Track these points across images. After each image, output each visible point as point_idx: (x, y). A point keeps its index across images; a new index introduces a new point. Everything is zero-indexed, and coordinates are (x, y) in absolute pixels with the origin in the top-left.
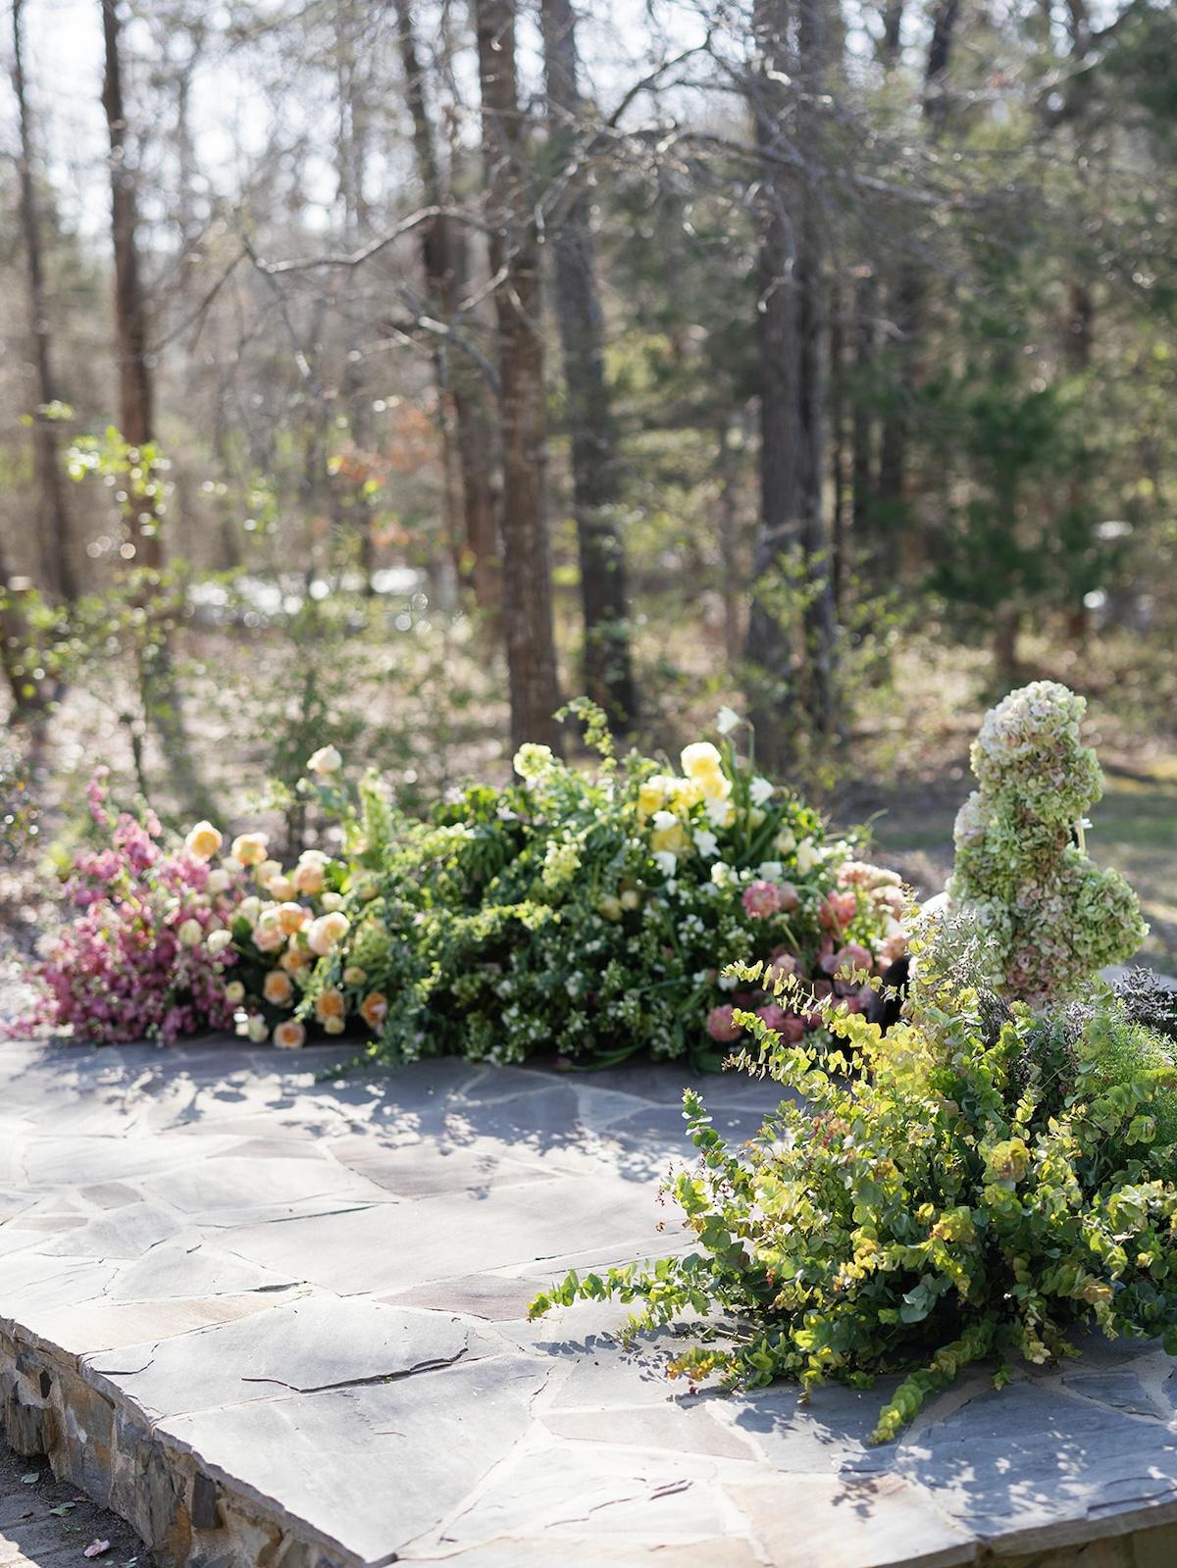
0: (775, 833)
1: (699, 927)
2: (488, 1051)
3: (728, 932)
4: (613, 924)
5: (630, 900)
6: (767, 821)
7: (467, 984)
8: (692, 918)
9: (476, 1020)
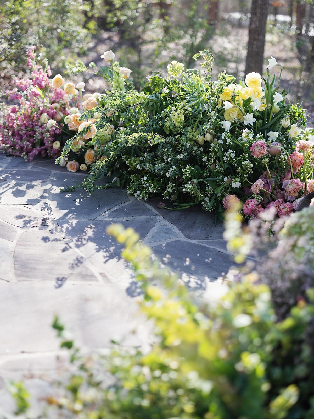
0: (282, 117)
1: (233, 155)
2: (135, 192)
3: (243, 161)
4: (200, 146)
5: (208, 137)
6: (280, 111)
7: (132, 162)
8: (230, 151)
9: (134, 177)
